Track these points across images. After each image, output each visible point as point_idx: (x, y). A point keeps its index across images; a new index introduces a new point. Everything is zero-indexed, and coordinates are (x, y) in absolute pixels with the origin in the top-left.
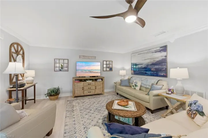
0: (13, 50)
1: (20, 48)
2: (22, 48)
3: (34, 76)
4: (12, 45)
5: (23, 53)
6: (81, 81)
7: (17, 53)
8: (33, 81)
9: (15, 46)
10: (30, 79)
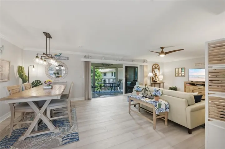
0: (154, 67)
1: (157, 66)
2: (158, 65)
3: (163, 78)
4: (153, 65)
5: (159, 68)
6: (193, 84)
7: (156, 68)
8: (162, 81)
9: (155, 65)
10: (161, 80)
